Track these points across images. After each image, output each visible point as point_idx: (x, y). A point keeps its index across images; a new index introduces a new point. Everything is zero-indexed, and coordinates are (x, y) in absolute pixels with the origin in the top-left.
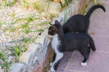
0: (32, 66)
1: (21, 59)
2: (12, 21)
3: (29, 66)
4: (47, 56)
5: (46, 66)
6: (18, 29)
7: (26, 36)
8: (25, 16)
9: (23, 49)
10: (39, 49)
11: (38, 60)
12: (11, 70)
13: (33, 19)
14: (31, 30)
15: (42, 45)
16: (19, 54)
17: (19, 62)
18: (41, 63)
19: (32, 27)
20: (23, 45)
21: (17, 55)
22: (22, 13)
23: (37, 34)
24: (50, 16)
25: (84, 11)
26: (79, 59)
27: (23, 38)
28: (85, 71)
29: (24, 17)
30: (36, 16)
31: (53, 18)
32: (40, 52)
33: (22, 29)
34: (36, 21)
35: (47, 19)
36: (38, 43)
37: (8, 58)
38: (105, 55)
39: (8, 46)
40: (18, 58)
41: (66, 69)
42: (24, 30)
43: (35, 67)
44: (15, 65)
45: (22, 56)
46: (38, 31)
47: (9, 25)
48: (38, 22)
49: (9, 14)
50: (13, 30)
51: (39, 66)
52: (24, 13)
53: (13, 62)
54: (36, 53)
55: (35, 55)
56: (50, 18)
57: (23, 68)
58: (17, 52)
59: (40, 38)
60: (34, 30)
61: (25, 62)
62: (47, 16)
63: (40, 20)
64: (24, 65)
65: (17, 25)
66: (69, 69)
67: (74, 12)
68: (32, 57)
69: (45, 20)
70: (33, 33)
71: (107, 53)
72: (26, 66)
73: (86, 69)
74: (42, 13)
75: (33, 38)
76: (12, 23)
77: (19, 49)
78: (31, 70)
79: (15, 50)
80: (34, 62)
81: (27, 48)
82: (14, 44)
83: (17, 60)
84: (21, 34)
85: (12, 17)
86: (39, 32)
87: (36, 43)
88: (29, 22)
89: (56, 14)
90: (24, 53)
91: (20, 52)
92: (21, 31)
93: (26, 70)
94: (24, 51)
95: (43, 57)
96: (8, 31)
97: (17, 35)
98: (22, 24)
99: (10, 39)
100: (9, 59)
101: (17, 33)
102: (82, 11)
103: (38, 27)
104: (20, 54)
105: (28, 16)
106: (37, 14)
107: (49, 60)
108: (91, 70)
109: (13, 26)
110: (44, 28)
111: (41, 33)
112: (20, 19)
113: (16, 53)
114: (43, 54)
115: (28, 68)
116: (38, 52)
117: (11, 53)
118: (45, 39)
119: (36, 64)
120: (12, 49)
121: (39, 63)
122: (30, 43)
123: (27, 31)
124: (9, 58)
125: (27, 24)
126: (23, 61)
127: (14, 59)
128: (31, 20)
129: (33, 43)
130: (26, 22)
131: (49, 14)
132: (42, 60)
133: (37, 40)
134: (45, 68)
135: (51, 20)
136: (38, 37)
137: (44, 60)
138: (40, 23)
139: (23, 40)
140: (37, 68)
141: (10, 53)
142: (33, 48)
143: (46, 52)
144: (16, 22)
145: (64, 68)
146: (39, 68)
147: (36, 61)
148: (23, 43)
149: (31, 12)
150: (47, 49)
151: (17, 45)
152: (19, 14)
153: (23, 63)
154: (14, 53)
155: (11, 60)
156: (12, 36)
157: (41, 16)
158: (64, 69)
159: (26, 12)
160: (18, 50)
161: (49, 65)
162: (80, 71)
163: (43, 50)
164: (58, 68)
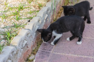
0: (22, 48)
1: (12, 43)
2: (5, 9)
3: (19, 49)
4: (35, 40)
5: (34, 49)
6: (10, 16)
7: (17, 23)
8: (16, 5)
9: (14, 34)
10: (28, 34)
11: (27, 44)
12: (3, 52)
13: (23, 8)
14: (21, 17)
15: (31, 30)
16: (10, 38)
17: (10, 45)
18: (30, 47)
19: (23, 14)
20: (14, 31)
21: (8, 39)
22: (14, 3)
23: (26, 21)
24: (38, 5)
25: (68, 2)
26: (63, 43)
27: (15, 24)
28: (69, 54)
29: (16, 7)
30: (25, 5)
31: (41, 7)
32: (29, 37)
33: (13, 16)
34: (26, 9)
35: (36, 8)
36: (27, 28)
37: (0, 42)
38: (86, 40)
39: (1, 31)
40: (9, 42)
41: (52, 52)
42: (15, 17)
43: (24, 50)
44: (7, 48)
45: (13, 40)
46: (28, 18)
47: (2, 13)
48: (27, 10)
49: (2, 3)
50: (6, 17)
51: (28, 49)
52: (15, 3)
53: (5, 45)
54: (26, 37)
55: (25, 40)
56: (38, 8)
57: (14, 50)
58: (9, 36)
59: (29, 24)
60: (24, 17)
61: (15, 45)
62: (36, 5)
63: (29, 9)
64: (15, 48)
65: (9, 13)
66: (54, 52)
67: (59, 2)
68: (22, 41)
69: (34, 9)
70: (23, 20)
71: (88, 38)
72: (16, 48)
74: (31, 2)
75: (23, 24)
76: (5, 11)
77: (10, 33)
78: (21, 53)
79: (7, 35)
80: (24, 45)
81: (17, 33)
82: (6, 30)
83: (9, 44)
84: (13, 21)
85: (5, 6)
86: (29, 20)
87: (25, 29)
88: (19, 10)
89: (43, 4)
90: (15, 38)
91: (11, 36)
92: (12, 18)
93: (16, 52)
94: (14, 35)
95: (31, 41)
96: (1, 18)
97: (9, 22)
98: (14, 12)
99: (2, 25)
100: (2, 43)
101: (9, 20)
102: (66, 2)
103: (28, 15)
104: (12, 39)
105: (19, 5)
106: (27, 4)
107: (37, 44)
108: (74, 53)
109: (6, 14)
110: (33, 16)
111: (30, 20)
112: (12, 8)
113: (7, 37)
114: (31, 39)
115: (18, 51)
116: (27, 37)
117: (4, 37)
118: (34, 26)
119: (26, 47)
120: (5, 34)
121: (28, 46)
122: (20, 29)
123: (18, 18)
124: (2, 41)
125: (18, 12)
126: (14, 45)
127: (6, 43)
128: (21, 8)
129: (23, 29)
130: (17, 11)
131: (38, 4)
132: (31, 44)
133: (26, 27)
134: (33, 51)
135: (39, 9)
136: (27, 23)
137: (33, 44)
138: (29, 11)
139: (14, 26)
140: (26, 50)
141: (2, 37)
142: (22, 33)
143: (34, 37)
144: (8, 11)
145: (50, 51)
146: (28, 51)
147: (25, 45)
148: (14, 29)
149: (21, 2)
150: (35, 34)
151: (9, 30)
152: (11, 4)
153: (14, 46)
154: (6, 38)
155: (3, 43)
156: (4, 22)
157: (31, 6)
159: (17, 2)
160: (9, 35)
161: (37, 49)
162: (64, 54)
163: (32, 35)
164: (45, 51)
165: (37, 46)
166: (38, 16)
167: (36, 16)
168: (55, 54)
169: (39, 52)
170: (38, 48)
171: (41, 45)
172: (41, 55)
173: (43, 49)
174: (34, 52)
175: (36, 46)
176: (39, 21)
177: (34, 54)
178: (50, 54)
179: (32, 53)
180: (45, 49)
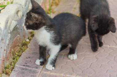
4: (10, 48)
5: (7, 64)
15: (3, 30)
28: (71, 74)
38: (104, 50)
41: (40, 70)
66: (45, 71)
73: (73, 71)
95: (3, 50)
107: (13, 55)
108: (81, 73)
110: (6, 2)
111: (0, 11)
114: (3, 45)
118: (8, 21)
134: (5, 68)
137: (5, 55)
143: (7, 42)
145: (37, 68)
150: (10, 36)
158: (37, 70)
161: (12, 64)
162: (62, 75)
163: (3, 38)
164: (27, 68)
165: (14, 59)
166: (16, 3)
167: (12, 3)
168: (46, 74)
169: (17, 71)
170: (15, 63)
171: (21, 58)
172: (21, 75)
173: (24, 66)
174: (7, 70)
175: (11, 60)
176: (17, 12)
177: (7, 74)
178: (37, 75)
179: (3, 72)
180: (28, 64)
